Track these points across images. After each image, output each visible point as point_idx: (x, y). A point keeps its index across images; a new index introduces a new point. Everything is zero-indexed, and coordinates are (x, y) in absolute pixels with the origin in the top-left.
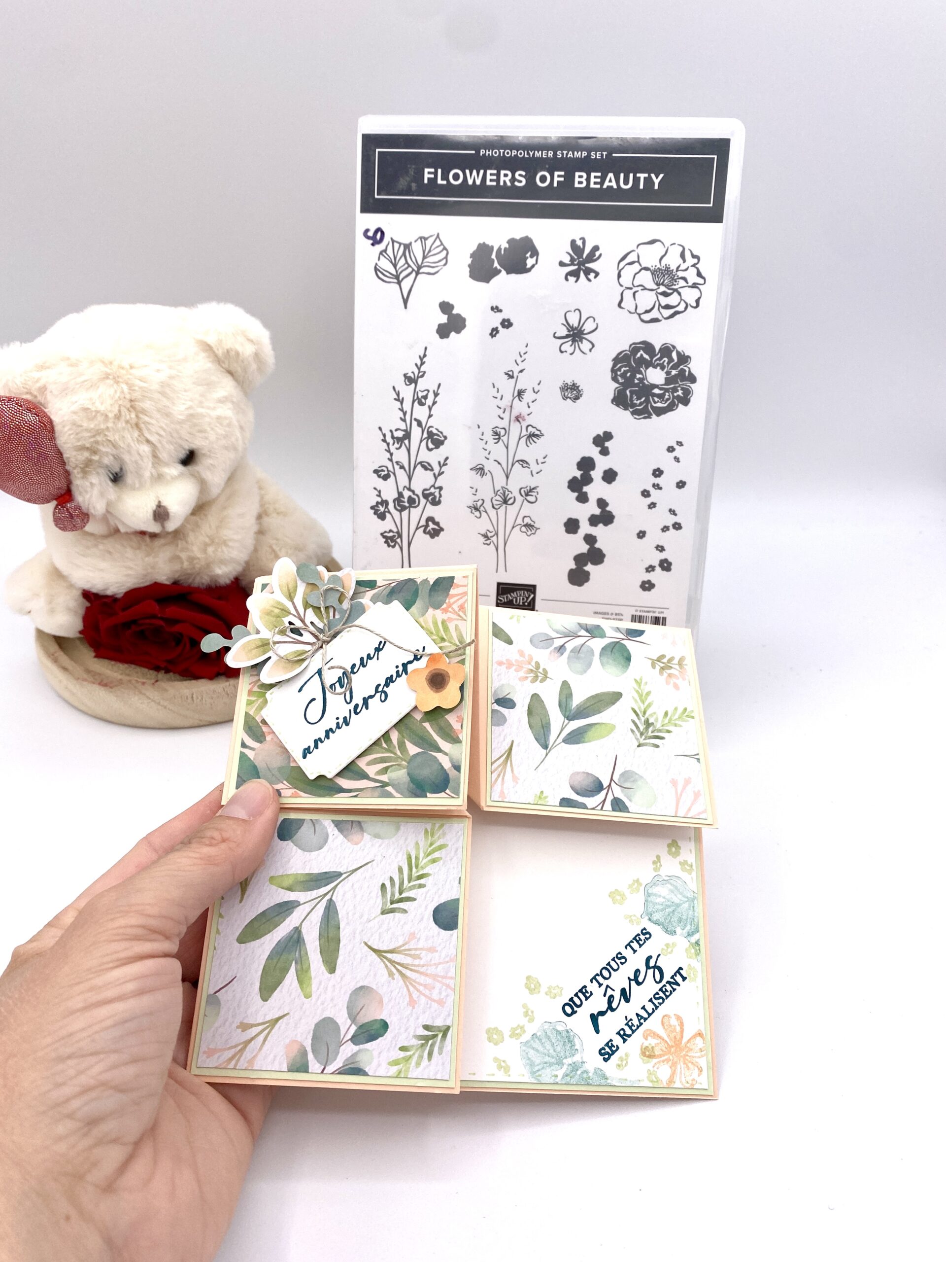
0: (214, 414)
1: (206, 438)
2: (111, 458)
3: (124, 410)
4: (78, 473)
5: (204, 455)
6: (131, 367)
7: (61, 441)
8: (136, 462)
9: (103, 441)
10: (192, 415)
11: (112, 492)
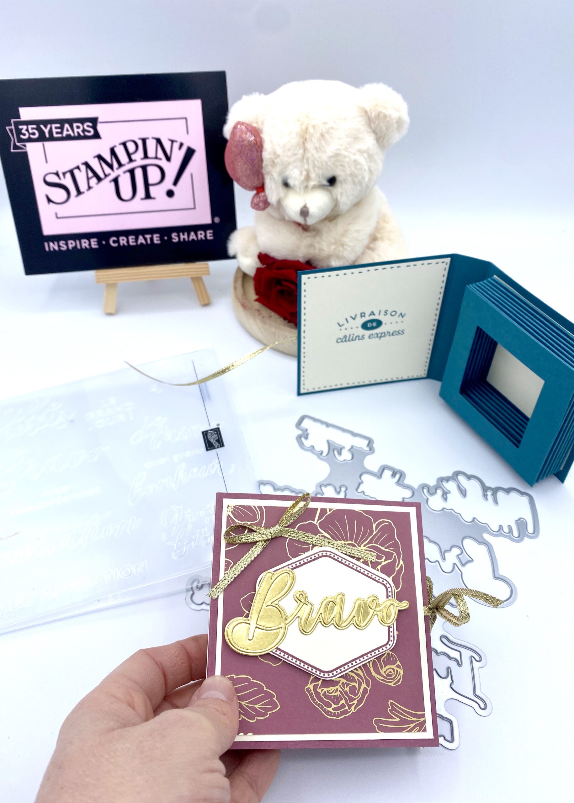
0: (353, 157)
1: (344, 171)
5: (341, 182)
10: (337, 155)
11: (282, 191)
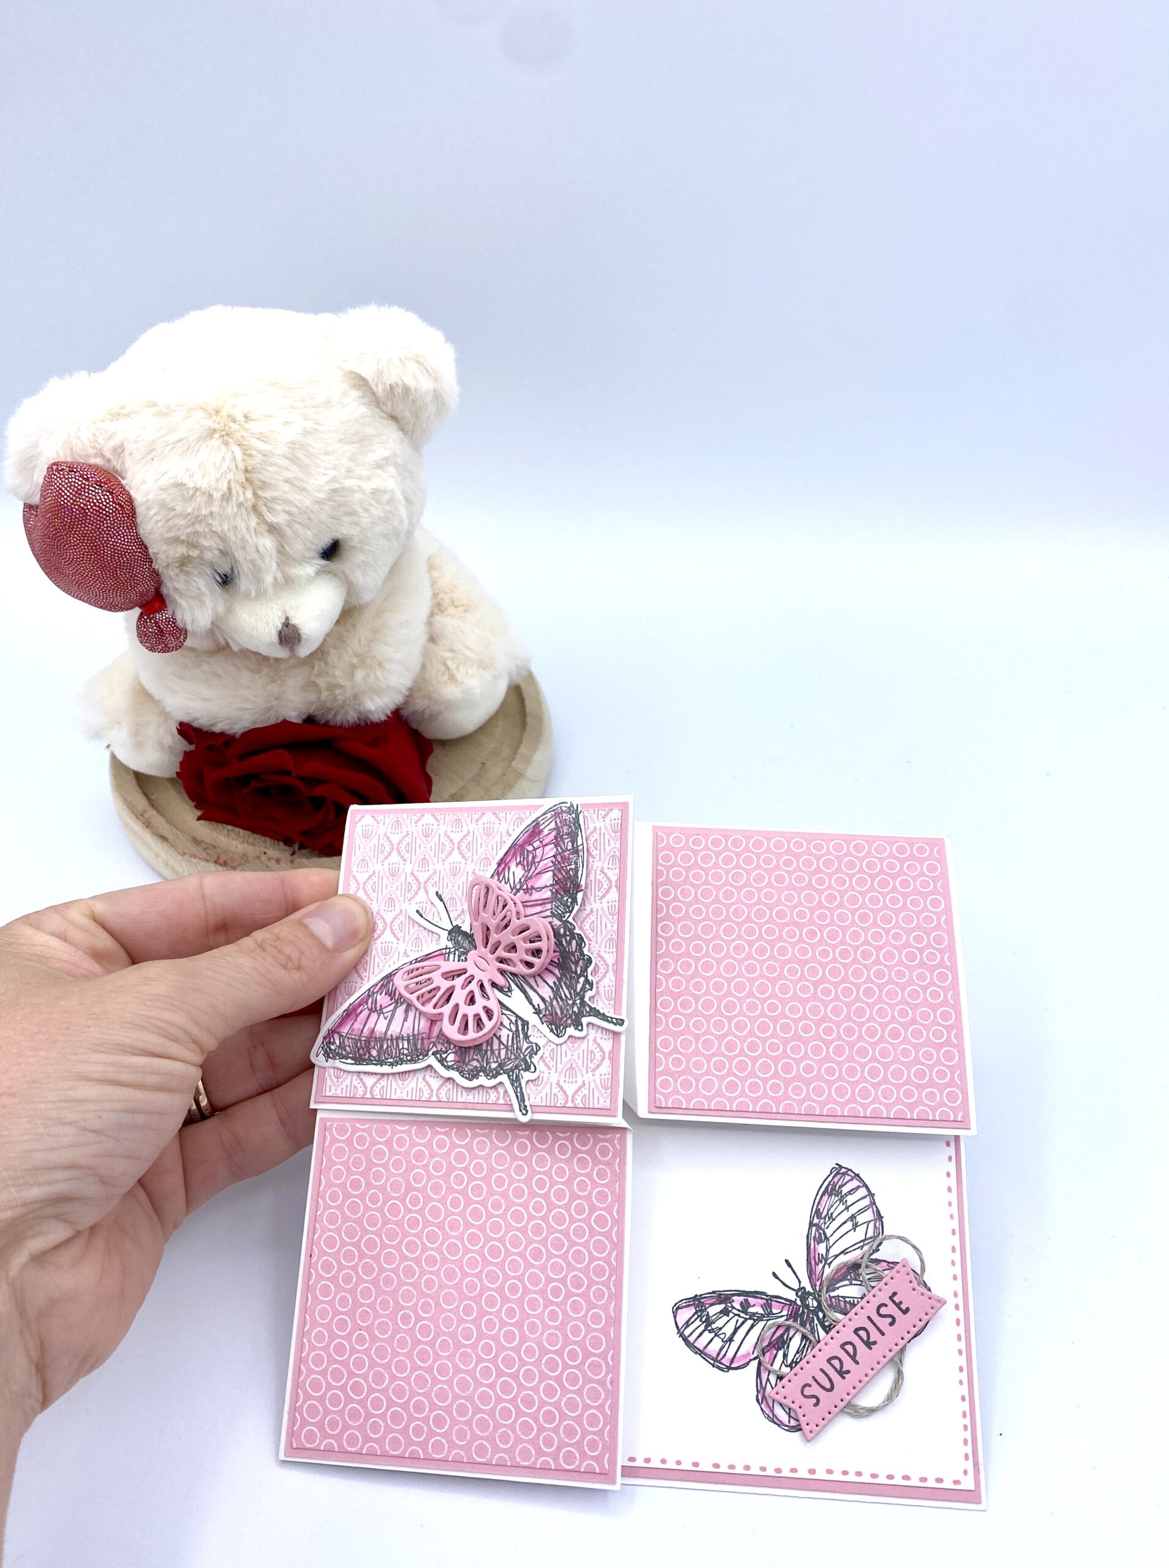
4: (171, 573)
8: (253, 561)
9: (205, 531)
11: (219, 599)
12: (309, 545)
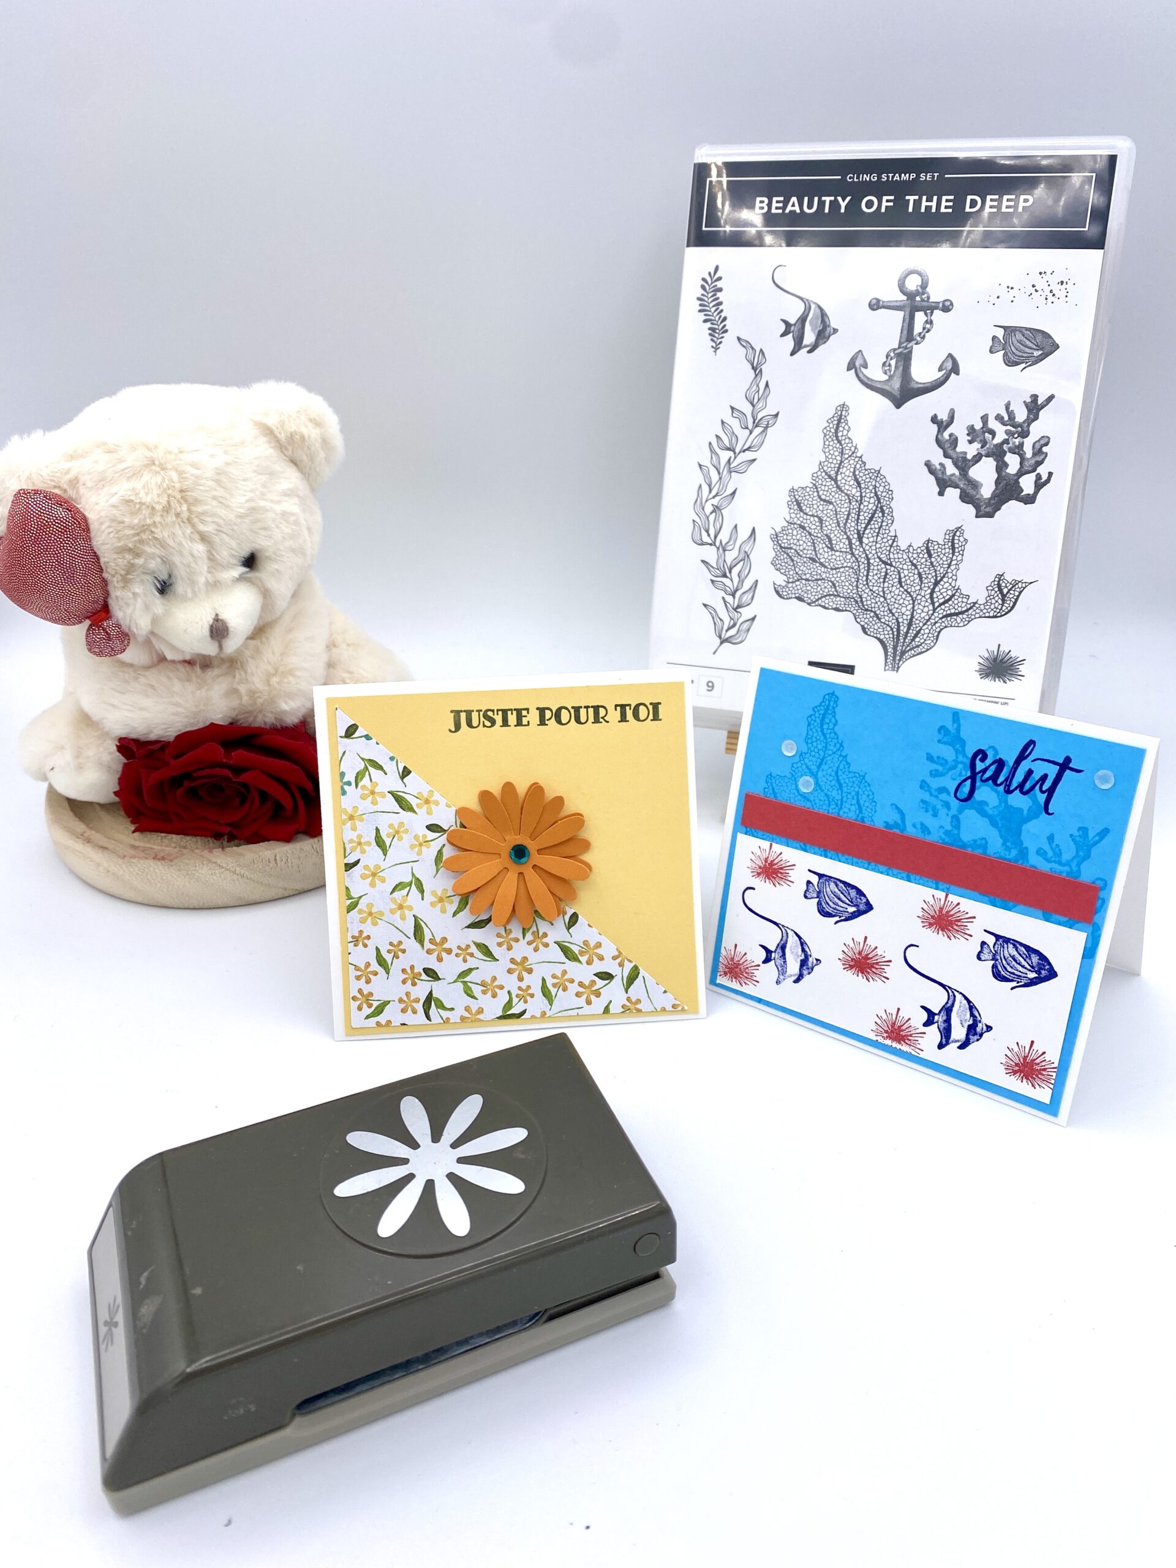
0: (279, 508)
1: (270, 537)
2: (159, 560)
3: (173, 502)
4: (118, 582)
5: (268, 558)
6: (181, 452)
7: (97, 541)
8: (189, 566)
9: (149, 539)
10: (253, 509)
11: (158, 604)
12: (234, 553)
